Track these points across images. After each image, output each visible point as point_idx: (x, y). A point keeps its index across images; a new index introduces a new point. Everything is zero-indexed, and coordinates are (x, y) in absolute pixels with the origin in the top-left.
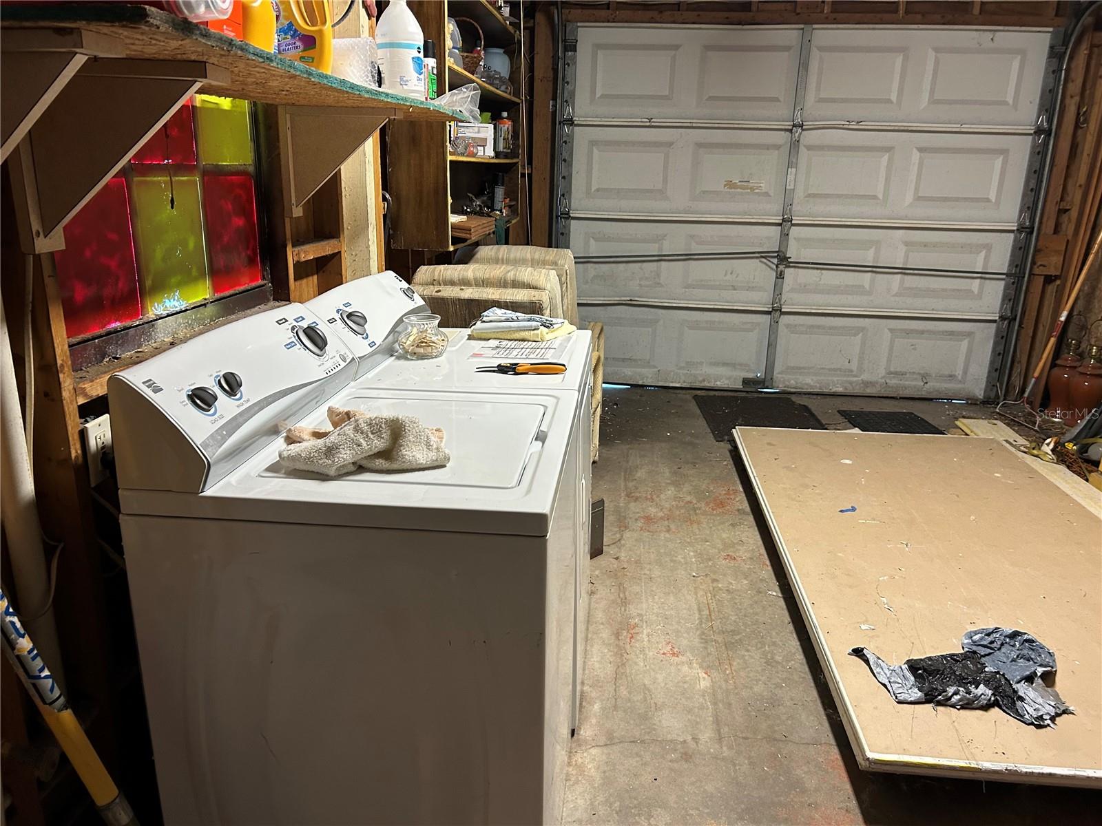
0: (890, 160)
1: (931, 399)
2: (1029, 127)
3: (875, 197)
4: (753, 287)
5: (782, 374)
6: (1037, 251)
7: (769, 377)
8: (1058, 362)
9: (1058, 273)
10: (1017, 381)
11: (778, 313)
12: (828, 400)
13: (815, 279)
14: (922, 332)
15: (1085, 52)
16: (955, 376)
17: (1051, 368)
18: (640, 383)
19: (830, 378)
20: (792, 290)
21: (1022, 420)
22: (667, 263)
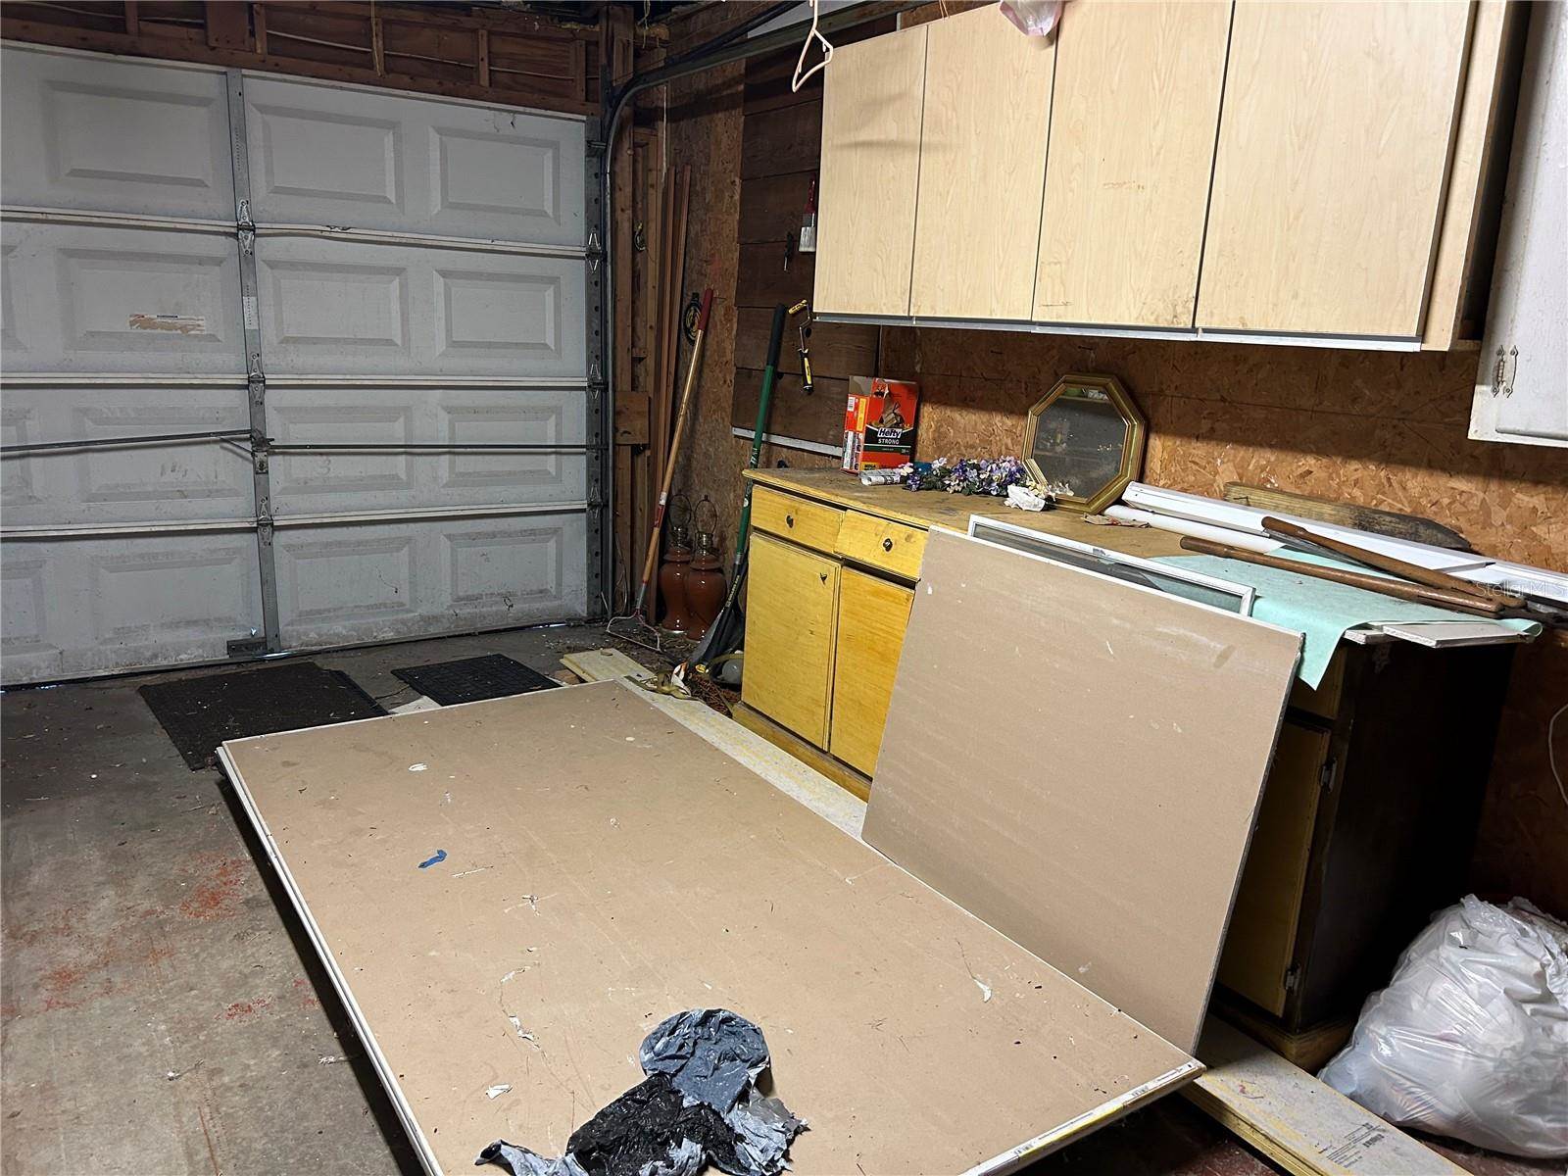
0: (403, 287)
1: (522, 628)
2: (578, 249)
3: (389, 342)
4: (217, 491)
5: (292, 625)
6: (616, 413)
7: (271, 635)
8: (667, 557)
9: (647, 442)
10: (624, 587)
11: (269, 529)
12: (372, 655)
13: (320, 470)
14: (493, 535)
15: (629, 152)
16: (546, 589)
17: (660, 567)
18: (25, 680)
19: (371, 620)
20: (284, 491)
21: (638, 640)
22: (41, 460)
